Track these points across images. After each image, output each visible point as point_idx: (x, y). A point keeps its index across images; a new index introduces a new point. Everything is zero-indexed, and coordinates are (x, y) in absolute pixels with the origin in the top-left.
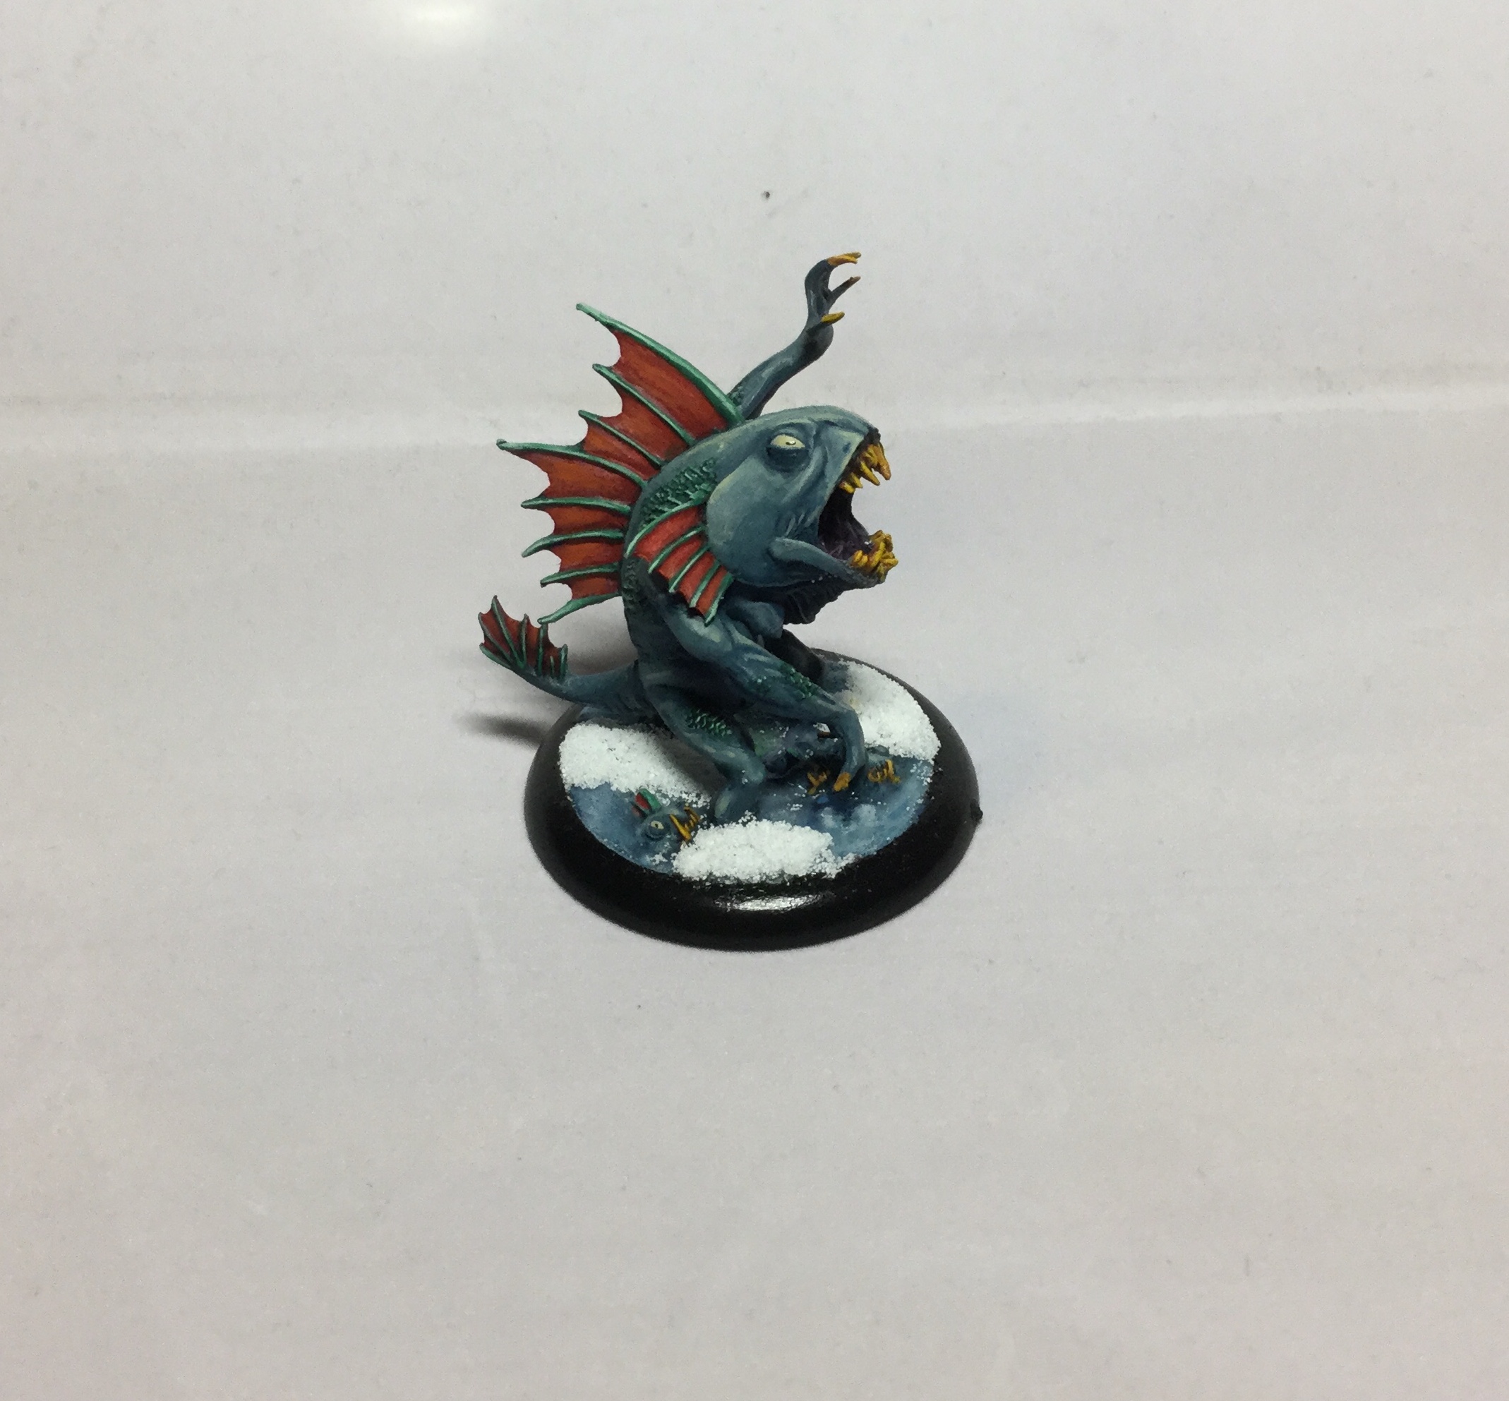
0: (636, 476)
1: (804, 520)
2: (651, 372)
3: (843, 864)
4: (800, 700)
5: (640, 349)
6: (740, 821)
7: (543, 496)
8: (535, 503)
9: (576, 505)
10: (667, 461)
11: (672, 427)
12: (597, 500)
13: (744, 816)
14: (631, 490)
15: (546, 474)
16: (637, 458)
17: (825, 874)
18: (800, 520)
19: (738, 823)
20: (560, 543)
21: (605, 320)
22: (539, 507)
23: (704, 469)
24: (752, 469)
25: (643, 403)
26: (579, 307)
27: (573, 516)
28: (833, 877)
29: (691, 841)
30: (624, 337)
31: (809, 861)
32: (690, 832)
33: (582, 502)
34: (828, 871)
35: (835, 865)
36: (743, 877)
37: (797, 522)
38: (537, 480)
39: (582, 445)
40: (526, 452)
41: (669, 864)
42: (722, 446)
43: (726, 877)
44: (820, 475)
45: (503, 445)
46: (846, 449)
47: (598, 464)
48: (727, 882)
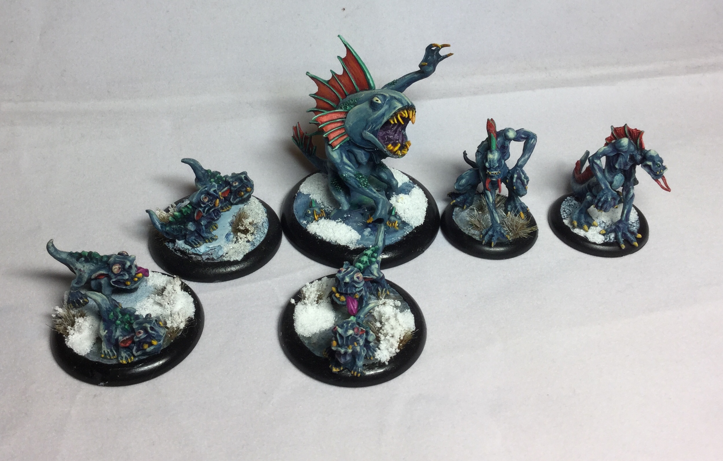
0: (340, 97)
1: (374, 128)
2: (353, 64)
3: (357, 247)
4: (359, 186)
5: (351, 55)
6: (336, 221)
7: (315, 94)
8: (312, 95)
9: (323, 100)
10: (349, 95)
11: (353, 83)
12: (328, 101)
13: (338, 220)
14: (337, 101)
15: (318, 87)
16: (342, 91)
17: (349, 247)
18: (373, 127)
19: (335, 221)
20: (316, 111)
21: (344, 42)
22: (313, 97)
23: (355, 101)
24: (365, 106)
25: (348, 74)
26: (339, 36)
27: (322, 104)
28: (352, 249)
29: (317, 221)
30: (349, 51)
31: (347, 241)
32: (318, 218)
33: (324, 100)
34: (351, 247)
35: (355, 246)
36: (324, 238)
37: (372, 127)
38: (315, 89)
39: (328, 82)
40: (314, 78)
41: (307, 225)
42: (363, 95)
43: (320, 236)
44: (383, 115)
45: (307, 74)
46: (395, 108)
47: (330, 89)
48: (319, 238)
